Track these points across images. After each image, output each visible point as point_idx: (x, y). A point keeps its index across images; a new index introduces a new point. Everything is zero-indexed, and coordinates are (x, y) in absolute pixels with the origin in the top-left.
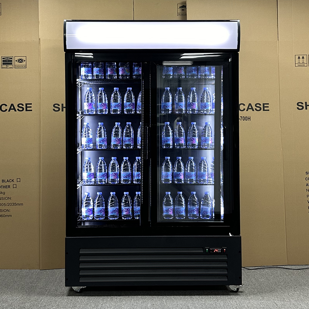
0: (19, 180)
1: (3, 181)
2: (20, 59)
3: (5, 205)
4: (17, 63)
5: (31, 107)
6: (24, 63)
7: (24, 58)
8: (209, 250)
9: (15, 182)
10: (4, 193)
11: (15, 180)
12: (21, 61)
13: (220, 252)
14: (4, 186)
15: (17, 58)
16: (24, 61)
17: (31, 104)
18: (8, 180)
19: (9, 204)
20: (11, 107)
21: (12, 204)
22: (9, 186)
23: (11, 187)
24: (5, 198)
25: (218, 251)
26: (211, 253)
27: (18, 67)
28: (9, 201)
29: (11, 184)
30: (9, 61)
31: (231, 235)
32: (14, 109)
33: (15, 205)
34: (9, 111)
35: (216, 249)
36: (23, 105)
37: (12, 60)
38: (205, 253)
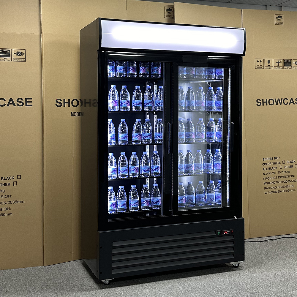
0: (20, 177)
1: (2, 179)
2: (19, 52)
3: (5, 203)
4: (15, 56)
5: (31, 102)
6: (23, 56)
7: (23, 52)
8: (220, 232)
9: (16, 179)
10: (4, 191)
11: (15, 178)
12: (19, 54)
13: (229, 233)
14: (4, 184)
15: (15, 51)
16: (24, 54)
17: (31, 99)
18: (7, 177)
19: (10, 202)
20: (10, 101)
21: (13, 202)
22: (9, 184)
23: (11, 184)
24: (5, 197)
25: (227, 233)
26: (222, 235)
27: (16, 60)
28: (9, 199)
29: (11, 181)
30: (6, 53)
31: (236, 218)
32: (13, 104)
33: (16, 202)
34: (8, 106)
35: (226, 231)
36: (22, 100)
37: (11, 52)
38: (217, 236)
